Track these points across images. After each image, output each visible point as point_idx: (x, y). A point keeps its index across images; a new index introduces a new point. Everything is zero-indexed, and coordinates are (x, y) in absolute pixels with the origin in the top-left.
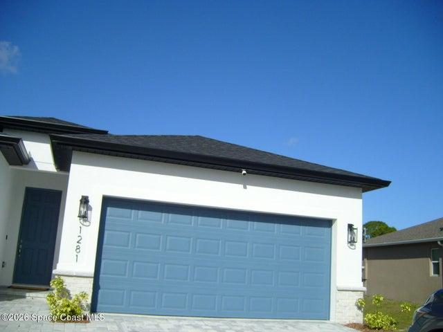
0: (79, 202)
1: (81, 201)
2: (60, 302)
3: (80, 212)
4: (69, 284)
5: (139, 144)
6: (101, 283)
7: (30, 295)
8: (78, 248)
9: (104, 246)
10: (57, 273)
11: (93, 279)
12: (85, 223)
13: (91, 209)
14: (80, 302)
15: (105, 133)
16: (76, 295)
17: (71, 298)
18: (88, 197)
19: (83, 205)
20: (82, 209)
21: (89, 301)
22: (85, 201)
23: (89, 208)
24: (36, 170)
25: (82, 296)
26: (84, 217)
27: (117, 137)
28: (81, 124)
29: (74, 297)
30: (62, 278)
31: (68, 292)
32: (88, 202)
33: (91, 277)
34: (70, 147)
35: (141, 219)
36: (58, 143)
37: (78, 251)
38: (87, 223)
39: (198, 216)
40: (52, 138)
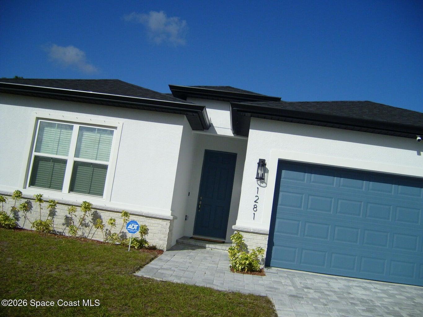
0: (257, 165)
1: (259, 164)
2: (239, 255)
3: (258, 174)
4: (247, 239)
5: (312, 110)
6: (275, 241)
7: (209, 246)
8: (255, 207)
9: (278, 206)
10: (236, 229)
11: (268, 236)
12: (262, 185)
13: (268, 172)
14: (256, 256)
15: (278, 99)
16: (253, 250)
17: (248, 252)
18: (264, 160)
19: (260, 168)
20: (260, 171)
21: (265, 256)
22: (262, 164)
23: (266, 171)
24: (215, 135)
25: (258, 251)
26: (261, 178)
27: (291, 104)
28: (255, 92)
29: (251, 252)
30: (241, 233)
31: (246, 246)
32: (265, 165)
33: (266, 234)
34: (249, 114)
35: (313, 182)
36: (238, 111)
37: (255, 209)
38: (264, 185)
39: (370, 181)
40: (233, 106)
